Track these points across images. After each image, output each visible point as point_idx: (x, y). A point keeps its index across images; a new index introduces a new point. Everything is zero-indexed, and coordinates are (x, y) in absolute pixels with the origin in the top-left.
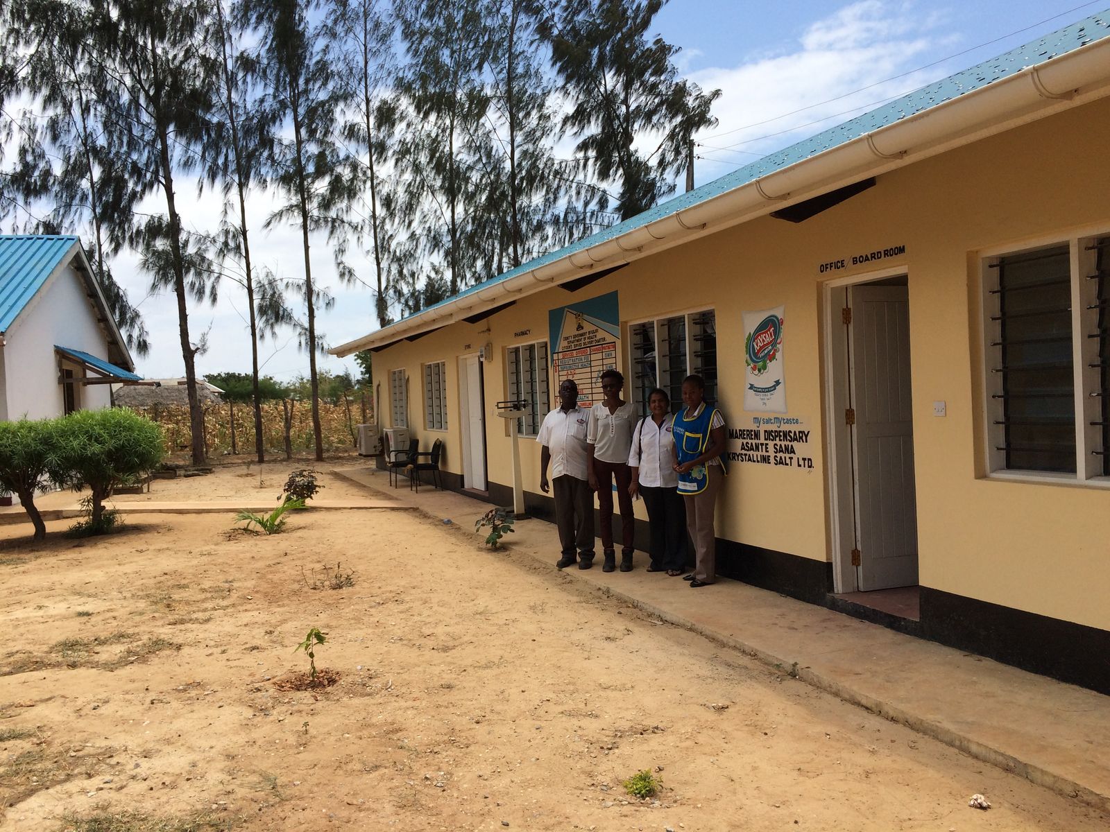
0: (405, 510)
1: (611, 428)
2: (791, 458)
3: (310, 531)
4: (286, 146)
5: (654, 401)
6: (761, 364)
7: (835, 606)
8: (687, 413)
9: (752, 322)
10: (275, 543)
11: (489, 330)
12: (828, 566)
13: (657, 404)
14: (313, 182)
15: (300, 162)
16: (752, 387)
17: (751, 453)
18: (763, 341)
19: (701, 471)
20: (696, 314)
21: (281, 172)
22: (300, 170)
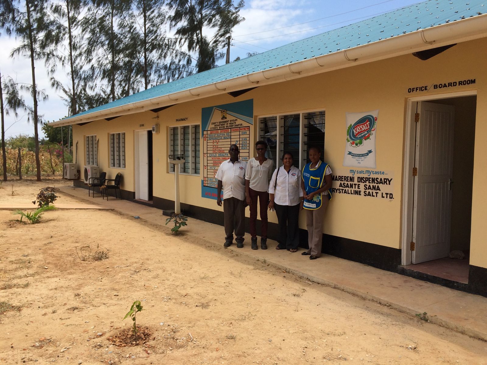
0: (107, 210)
1: (260, 172)
2: (377, 193)
3: (59, 222)
4: (21, 13)
5: (286, 159)
6: (358, 141)
7: (403, 272)
8: (311, 166)
9: (353, 119)
10: (41, 229)
11: (158, 117)
12: (399, 251)
13: (288, 160)
14: (37, 33)
15: (29, 22)
16: (350, 153)
17: (347, 189)
18: (361, 129)
19: (318, 198)
20: (306, 113)
21: (19, 27)
22: (29, 26)
